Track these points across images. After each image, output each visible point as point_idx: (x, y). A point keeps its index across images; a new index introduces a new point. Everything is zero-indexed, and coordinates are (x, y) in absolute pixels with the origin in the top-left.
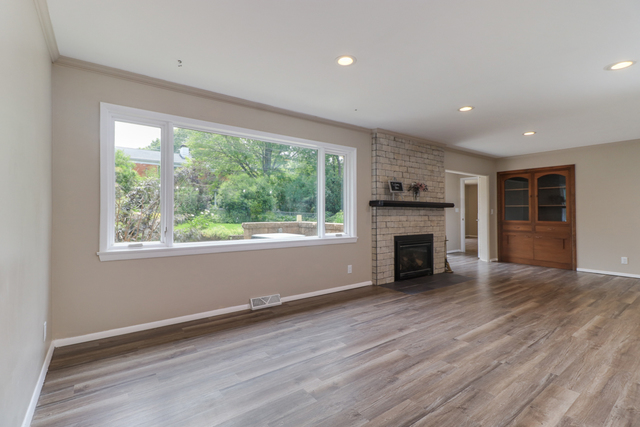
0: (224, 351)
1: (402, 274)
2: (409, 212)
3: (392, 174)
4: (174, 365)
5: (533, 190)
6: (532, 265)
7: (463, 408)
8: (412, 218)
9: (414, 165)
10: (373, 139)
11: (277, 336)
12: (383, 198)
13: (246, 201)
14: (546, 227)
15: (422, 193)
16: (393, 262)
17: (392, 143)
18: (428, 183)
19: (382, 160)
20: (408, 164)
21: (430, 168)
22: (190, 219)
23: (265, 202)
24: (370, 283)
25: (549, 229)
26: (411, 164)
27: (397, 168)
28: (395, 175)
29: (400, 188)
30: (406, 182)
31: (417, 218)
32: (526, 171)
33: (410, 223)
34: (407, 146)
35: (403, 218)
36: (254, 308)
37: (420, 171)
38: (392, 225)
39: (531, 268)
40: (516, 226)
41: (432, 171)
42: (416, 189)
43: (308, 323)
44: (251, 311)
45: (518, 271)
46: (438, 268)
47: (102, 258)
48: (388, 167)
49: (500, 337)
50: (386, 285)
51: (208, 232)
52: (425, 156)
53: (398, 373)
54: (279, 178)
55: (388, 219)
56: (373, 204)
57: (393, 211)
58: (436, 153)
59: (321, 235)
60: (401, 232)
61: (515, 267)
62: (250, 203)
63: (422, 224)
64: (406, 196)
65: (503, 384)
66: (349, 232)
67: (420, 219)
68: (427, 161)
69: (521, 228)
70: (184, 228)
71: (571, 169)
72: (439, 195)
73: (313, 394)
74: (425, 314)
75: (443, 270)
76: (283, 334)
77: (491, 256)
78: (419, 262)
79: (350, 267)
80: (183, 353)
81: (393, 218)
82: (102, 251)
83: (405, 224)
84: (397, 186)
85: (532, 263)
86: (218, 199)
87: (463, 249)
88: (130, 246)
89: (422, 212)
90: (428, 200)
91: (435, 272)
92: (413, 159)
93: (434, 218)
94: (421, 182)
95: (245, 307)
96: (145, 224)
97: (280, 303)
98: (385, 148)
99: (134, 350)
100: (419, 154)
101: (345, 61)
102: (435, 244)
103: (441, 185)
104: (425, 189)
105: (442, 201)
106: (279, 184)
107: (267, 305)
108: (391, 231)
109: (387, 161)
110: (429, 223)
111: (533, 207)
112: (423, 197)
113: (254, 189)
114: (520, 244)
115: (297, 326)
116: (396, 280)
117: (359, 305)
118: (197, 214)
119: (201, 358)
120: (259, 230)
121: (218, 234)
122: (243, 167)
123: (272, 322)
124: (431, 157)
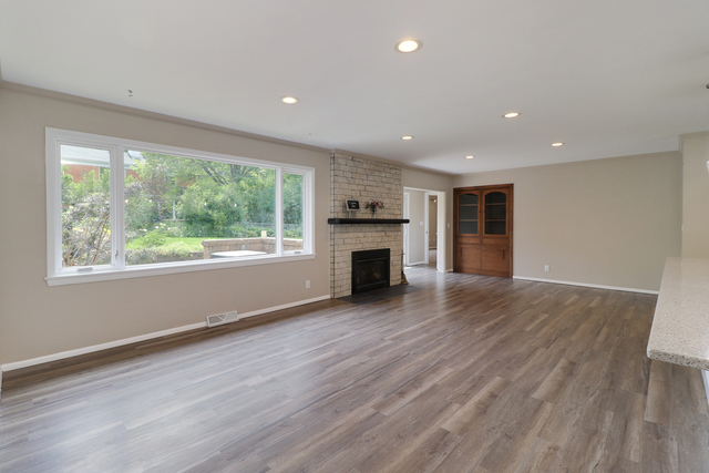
0: (178, 363)
1: (358, 287)
2: (366, 228)
3: (350, 193)
4: (130, 377)
5: (481, 206)
6: (479, 274)
7: (366, 385)
8: (369, 234)
9: (372, 183)
10: (331, 160)
11: (230, 348)
12: (341, 216)
13: (210, 212)
14: (490, 240)
15: (379, 211)
16: (350, 276)
17: (350, 163)
18: (385, 201)
19: (340, 179)
20: (366, 182)
21: (387, 186)
22: (143, 234)
23: (232, 213)
24: (328, 297)
25: (493, 241)
26: (368, 183)
27: (355, 187)
28: (353, 193)
29: (357, 206)
30: (363, 201)
31: (374, 234)
32: (476, 188)
33: (368, 240)
34: (365, 166)
35: (361, 235)
36: (210, 325)
37: (377, 190)
38: (350, 241)
39: (478, 277)
40: (469, 239)
41: (390, 189)
42: (373, 207)
43: (261, 335)
44: (207, 328)
45: (466, 280)
46: (394, 280)
47: (50, 283)
48: (346, 186)
49: (420, 335)
50: (343, 298)
51: (165, 249)
52: (383, 175)
53: (327, 367)
54: (250, 185)
55: (346, 235)
56: (331, 221)
57: (351, 228)
58: (393, 171)
59: (279, 253)
60: (359, 248)
61: (465, 276)
62: (215, 215)
63: (379, 239)
64: (363, 214)
65: (404, 367)
66: (308, 249)
67: (377, 234)
68: (384, 179)
69: (472, 241)
70: (135, 247)
71: (510, 187)
72: (397, 212)
73: (253, 387)
74: (368, 322)
75: (399, 282)
76: (236, 346)
77: (447, 267)
78: (377, 275)
79: (308, 282)
80: (137, 367)
81: (351, 235)
82: (49, 276)
83: (363, 240)
84: (354, 205)
85: (480, 272)
86: (177, 209)
87: (426, 261)
88: (80, 270)
89: (380, 228)
90: (386, 217)
91: (392, 284)
92: (371, 178)
93: (392, 234)
94: (379, 200)
95: (202, 325)
96: (91, 244)
97: (237, 319)
98: (342, 168)
99: (89, 369)
100: (377, 173)
101: (289, 100)
102: (392, 258)
103: (398, 202)
104: (382, 207)
105: (399, 218)
106: (250, 192)
107: (224, 322)
108: (349, 247)
109: (344, 180)
110: (386, 238)
111: (481, 222)
112: (381, 214)
113: (220, 198)
114: (471, 256)
115: (250, 338)
116: (353, 292)
117: (312, 317)
118: (150, 228)
119: (155, 370)
120: (220, 247)
121: (176, 251)
122: (208, 172)
123: (227, 336)
124: (388, 175)
